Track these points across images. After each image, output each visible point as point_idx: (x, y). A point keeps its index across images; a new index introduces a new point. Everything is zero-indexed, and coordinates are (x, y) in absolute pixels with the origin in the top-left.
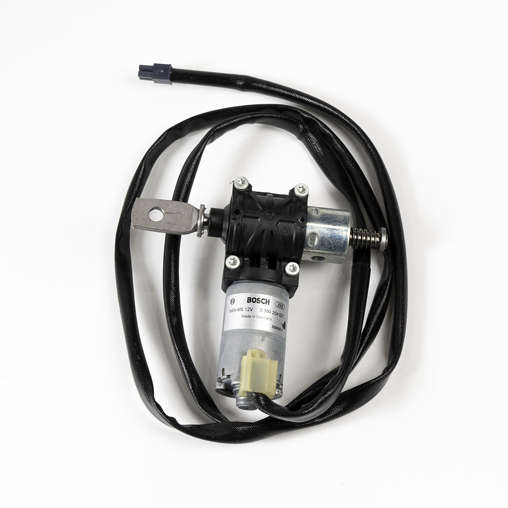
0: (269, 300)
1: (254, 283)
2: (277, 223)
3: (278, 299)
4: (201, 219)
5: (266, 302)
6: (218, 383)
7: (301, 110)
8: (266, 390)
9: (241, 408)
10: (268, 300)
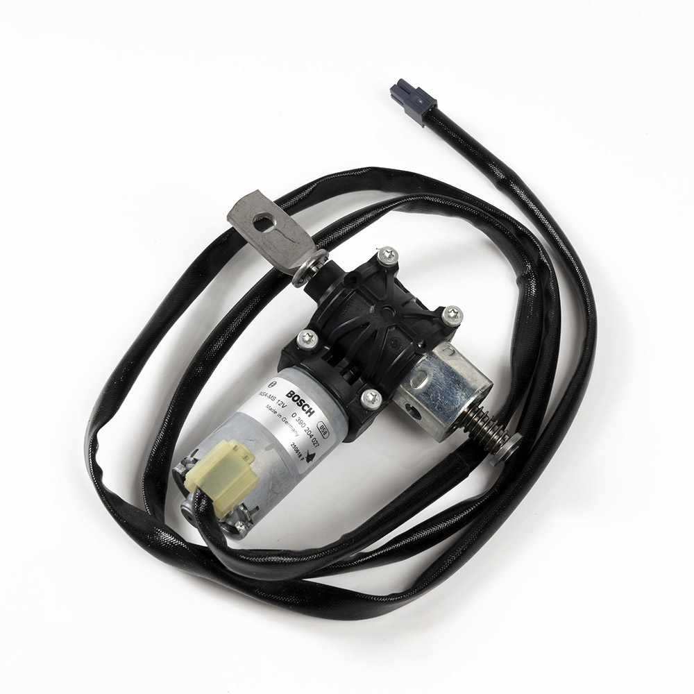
0: (314, 412)
1: (312, 380)
2: (390, 327)
3: (326, 420)
4: (309, 263)
5: (309, 411)
6: (180, 464)
7: (543, 249)
8: (217, 498)
9: (184, 512)
10: (312, 411)
